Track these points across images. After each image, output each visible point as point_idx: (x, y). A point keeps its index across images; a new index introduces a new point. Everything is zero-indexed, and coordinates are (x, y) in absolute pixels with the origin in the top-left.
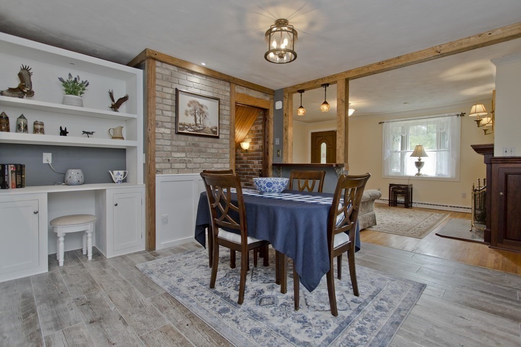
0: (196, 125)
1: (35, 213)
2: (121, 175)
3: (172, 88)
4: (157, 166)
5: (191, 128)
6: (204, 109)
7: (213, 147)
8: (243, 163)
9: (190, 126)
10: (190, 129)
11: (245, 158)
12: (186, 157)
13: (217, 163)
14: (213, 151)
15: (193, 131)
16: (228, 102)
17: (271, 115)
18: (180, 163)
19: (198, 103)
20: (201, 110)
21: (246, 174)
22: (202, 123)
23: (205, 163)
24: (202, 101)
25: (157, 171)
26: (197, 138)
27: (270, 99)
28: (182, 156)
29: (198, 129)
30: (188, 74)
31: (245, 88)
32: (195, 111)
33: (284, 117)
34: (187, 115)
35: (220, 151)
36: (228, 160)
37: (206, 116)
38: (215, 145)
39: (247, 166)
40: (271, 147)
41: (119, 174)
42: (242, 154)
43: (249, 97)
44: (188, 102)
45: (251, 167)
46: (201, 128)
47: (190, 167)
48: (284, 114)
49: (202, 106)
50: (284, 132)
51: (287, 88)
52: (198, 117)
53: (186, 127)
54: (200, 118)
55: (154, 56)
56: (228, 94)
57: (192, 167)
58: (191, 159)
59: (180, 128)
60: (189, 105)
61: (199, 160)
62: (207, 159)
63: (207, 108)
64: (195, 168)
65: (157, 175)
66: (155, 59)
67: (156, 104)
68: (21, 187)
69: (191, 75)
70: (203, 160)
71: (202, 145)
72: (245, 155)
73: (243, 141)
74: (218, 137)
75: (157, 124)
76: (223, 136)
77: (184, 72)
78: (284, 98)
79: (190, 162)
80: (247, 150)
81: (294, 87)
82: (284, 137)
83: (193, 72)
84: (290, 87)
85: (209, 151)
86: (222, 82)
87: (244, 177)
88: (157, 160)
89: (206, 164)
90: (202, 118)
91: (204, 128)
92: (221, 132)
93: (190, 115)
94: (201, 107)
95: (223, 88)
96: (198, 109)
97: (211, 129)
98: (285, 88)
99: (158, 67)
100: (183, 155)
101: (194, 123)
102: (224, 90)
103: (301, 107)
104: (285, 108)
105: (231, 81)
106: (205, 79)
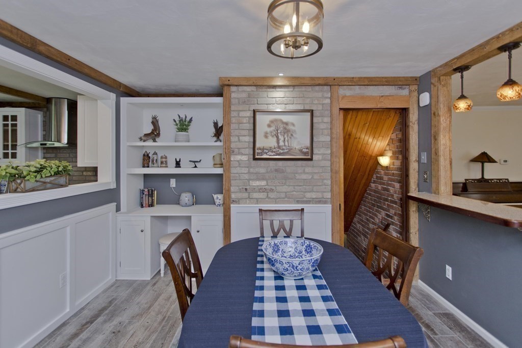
0: (279, 147)
1: (142, 231)
2: (220, 200)
3: (249, 110)
4: (233, 196)
5: (272, 152)
6: (290, 127)
7: (304, 172)
8: (384, 184)
9: (270, 150)
10: (270, 153)
11: (386, 178)
12: (267, 185)
13: (312, 191)
14: (304, 176)
15: (274, 155)
16: (328, 113)
17: (413, 117)
18: (260, 192)
19: (281, 121)
20: (285, 128)
21: (386, 200)
22: (286, 144)
23: (293, 191)
24: (285, 118)
25: (233, 201)
26: (280, 163)
27: (410, 91)
28: (262, 185)
29: (282, 151)
30: (268, 90)
31: (357, 87)
32: (277, 131)
33: (433, 118)
34: (266, 137)
35: (316, 177)
36: (329, 188)
37: (292, 135)
38: (307, 170)
39: (388, 190)
40: (414, 167)
41: (217, 198)
42: (383, 172)
43: (363, 98)
44: (268, 122)
45: (391, 192)
46: (286, 151)
47: (272, 197)
48: (432, 112)
49: (287, 124)
50: (433, 142)
51: (437, 68)
52: (281, 138)
53: (265, 151)
54: (284, 139)
55: (227, 83)
56: (328, 101)
57: (275, 197)
58: (274, 188)
59: (258, 154)
60: (269, 126)
61: (284, 189)
62: (296, 187)
63: (293, 125)
64: (279, 198)
65: (232, 205)
66: (229, 85)
67: (232, 131)
68: (152, 206)
69: (274, 90)
70: (291, 188)
71: (288, 170)
72: (386, 174)
73: (382, 154)
74: (311, 159)
75: (233, 152)
76: (320, 157)
77: (264, 90)
78: (432, 86)
79: (272, 190)
80: (387, 167)
81: (446, 64)
82: (433, 150)
83: (275, 87)
84: (441, 66)
85: (298, 176)
86: (317, 88)
87: (384, 204)
88: (232, 189)
89: (294, 193)
90: (286, 139)
91: (290, 150)
92: (315, 151)
93: (270, 137)
94: (285, 125)
95: (320, 95)
96: (282, 129)
97: (301, 151)
98: (434, 71)
99: (234, 92)
100: (263, 183)
101: (276, 145)
102: (320, 99)
103: (463, 97)
104: (433, 104)
105: (331, 84)
106: (292, 90)
